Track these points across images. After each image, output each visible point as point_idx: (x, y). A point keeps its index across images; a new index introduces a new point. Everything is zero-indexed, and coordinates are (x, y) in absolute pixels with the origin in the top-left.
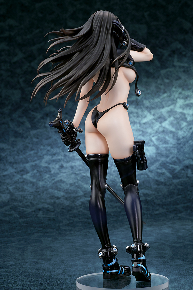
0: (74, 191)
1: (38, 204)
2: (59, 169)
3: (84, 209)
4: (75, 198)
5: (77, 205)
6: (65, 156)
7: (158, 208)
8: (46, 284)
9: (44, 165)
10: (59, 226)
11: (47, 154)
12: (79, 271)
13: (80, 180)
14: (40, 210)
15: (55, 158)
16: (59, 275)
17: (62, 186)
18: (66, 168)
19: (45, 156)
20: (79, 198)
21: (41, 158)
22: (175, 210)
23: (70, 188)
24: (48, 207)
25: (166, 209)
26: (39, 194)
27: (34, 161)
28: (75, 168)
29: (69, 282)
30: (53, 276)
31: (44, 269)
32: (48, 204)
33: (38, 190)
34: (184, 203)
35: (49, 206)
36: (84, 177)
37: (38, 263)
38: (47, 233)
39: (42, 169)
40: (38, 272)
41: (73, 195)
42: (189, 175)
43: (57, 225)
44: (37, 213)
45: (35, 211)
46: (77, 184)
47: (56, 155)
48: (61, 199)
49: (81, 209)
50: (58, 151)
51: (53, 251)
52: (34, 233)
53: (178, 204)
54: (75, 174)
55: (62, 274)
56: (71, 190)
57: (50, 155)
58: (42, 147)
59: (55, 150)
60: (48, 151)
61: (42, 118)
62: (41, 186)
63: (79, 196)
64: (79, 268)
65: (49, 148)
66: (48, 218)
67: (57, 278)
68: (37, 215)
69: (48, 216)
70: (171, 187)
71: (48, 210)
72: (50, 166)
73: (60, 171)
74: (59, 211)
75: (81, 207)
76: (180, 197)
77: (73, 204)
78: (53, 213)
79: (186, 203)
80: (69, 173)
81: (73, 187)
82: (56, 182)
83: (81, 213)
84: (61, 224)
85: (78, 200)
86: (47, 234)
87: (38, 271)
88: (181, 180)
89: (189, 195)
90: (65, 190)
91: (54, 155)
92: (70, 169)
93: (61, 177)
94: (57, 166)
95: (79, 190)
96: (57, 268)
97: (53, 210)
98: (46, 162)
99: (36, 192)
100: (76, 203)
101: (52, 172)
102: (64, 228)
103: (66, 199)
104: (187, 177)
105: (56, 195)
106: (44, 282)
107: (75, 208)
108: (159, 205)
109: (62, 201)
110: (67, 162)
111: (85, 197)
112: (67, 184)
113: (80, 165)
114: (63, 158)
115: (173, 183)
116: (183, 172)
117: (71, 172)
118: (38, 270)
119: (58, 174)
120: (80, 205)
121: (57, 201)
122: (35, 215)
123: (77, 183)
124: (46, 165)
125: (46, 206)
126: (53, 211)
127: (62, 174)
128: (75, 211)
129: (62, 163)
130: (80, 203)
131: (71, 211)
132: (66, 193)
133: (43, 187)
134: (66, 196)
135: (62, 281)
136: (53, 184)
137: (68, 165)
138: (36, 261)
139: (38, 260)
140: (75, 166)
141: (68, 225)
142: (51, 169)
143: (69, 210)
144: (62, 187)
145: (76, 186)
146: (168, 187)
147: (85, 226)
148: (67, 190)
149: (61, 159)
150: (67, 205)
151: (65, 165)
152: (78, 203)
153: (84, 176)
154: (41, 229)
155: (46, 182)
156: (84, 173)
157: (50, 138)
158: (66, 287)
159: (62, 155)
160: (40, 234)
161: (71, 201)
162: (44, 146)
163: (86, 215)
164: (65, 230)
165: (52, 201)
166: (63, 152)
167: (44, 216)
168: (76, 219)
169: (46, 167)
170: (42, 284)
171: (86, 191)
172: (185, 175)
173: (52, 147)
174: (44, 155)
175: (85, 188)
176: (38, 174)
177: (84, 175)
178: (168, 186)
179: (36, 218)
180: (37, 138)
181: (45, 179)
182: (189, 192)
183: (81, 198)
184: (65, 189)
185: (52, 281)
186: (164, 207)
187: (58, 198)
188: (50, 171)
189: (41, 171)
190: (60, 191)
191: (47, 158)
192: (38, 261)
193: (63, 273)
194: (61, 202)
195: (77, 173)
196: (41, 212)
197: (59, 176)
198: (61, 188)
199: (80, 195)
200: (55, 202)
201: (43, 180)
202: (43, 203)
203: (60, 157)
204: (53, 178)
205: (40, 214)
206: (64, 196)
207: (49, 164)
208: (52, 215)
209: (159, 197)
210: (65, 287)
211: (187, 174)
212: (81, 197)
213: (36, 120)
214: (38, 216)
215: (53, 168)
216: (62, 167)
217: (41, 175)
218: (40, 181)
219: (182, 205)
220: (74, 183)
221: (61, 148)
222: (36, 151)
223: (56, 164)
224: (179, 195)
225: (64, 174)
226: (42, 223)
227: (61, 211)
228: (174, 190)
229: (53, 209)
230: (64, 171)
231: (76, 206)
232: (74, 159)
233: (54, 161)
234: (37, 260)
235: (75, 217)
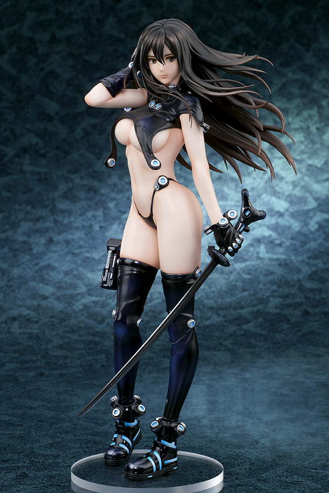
0: (71, 285)
1: (12, 309)
2: (45, 245)
3: (88, 317)
4: (73, 297)
5: (77, 309)
6: (56, 221)
7: (209, 314)
8: (24, 466)
9: (21, 238)
10: (46, 349)
11: (25, 219)
12: (79, 439)
13: (81, 266)
14: (14, 319)
15: (39, 225)
16: (47, 449)
17: (50, 276)
18: (58, 243)
19: (22, 223)
20: (79, 297)
21: (15, 225)
22: (237, 319)
23: (64, 280)
24: (28, 315)
25: (224, 317)
26: (13, 291)
27: (4, 232)
28: (72, 243)
29: (63, 463)
30: (36, 451)
31: (21, 437)
32: (29, 309)
33: (11, 283)
34: (253, 306)
35: (29, 312)
36: (88, 260)
37: (11, 424)
38: (27, 362)
39: (17, 247)
40: (12, 443)
41: (70, 292)
42: (261, 255)
43: (43, 347)
44: (10, 325)
45: (6, 322)
46: (75, 272)
47: (41, 221)
48: (50, 300)
49: (83, 318)
50: (44, 214)
51: (36, 400)
52: (5, 363)
53: (243, 308)
54: (73, 253)
55: (51, 447)
56: (65, 282)
57: (30, 220)
58: (17, 207)
59: (40, 212)
60: (27, 213)
61: (17, 155)
62: (15, 276)
63: (79, 294)
64: (78, 434)
65: (29, 208)
66: (28, 333)
67: (43, 455)
68: (9, 328)
69: (27, 331)
70: (232, 277)
71: (28, 320)
72: (31, 240)
73: (48, 249)
74: (46, 321)
75: (82, 314)
76: (246, 293)
77: (69, 308)
78: (36, 326)
79: (256, 305)
80: (62, 252)
81: (70, 277)
82: (41, 270)
83: (82, 325)
84: (50, 346)
85: (78, 300)
86: (27, 365)
87: (11, 440)
88: (248, 263)
89: (261, 290)
90: (56, 283)
91: (38, 220)
92: (65, 245)
93: (48, 259)
94: (43, 241)
95: (79, 282)
96: (44, 435)
97: (36, 319)
98: (24, 234)
99: (7, 286)
100: (74, 307)
101: (35, 251)
102: (55, 353)
103: (58, 299)
104: (259, 258)
105: (41, 292)
106: (22, 463)
107: (73, 315)
108: (211, 308)
109: (50, 303)
110: (60, 233)
111: (90, 295)
112: (59, 272)
113: (81, 239)
114: (51, 225)
115: (235, 269)
116: (252, 249)
117: (66, 250)
118: (11, 438)
119: (44, 254)
120: (81, 310)
121: (43, 303)
122: (6, 330)
123: (77, 269)
124: (25, 238)
125: (25, 312)
126: (37, 322)
127: (50, 254)
128: (73, 321)
129: (52, 234)
130: (81, 307)
131: (66, 320)
132: (59, 288)
133: (20, 277)
134: (58, 294)
135: (50, 461)
136: (37, 272)
137: (61, 238)
138: (9, 420)
139: (12, 418)
140: (73, 240)
141: (61, 347)
142: (33, 246)
143: (63, 320)
144: (51, 278)
145: (75, 276)
146: (227, 277)
147: (90, 349)
148: (59, 282)
149: (50, 228)
150: (59, 309)
151: (55, 239)
152: (78, 306)
153: (88, 258)
154: (17, 355)
155: (24, 269)
156: (88, 252)
157: (30, 190)
158: (58, 473)
159: (50, 221)
160: (15, 365)
161: (66, 303)
162: (20, 205)
163: (90, 328)
164: (56, 357)
165: (35, 303)
166: (53, 214)
167: (22, 330)
168: (75, 337)
169: (24, 242)
170: (19, 468)
171: (91, 285)
172: (255, 255)
173: (34, 207)
174: (20, 221)
175: (89, 280)
176: (11, 255)
177: (88, 255)
178: (227, 274)
179: (8, 335)
180: (9, 191)
181: (23, 263)
182: (261, 286)
183: (82, 298)
184: (56, 280)
185: (36, 461)
186: (220, 312)
187: (45, 298)
188: (31, 250)
189: (16, 250)
190: (47, 284)
191: (25, 226)
192: (11, 420)
193: (52, 444)
194: (50, 305)
195: (75, 252)
196: (16, 324)
197: (46, 257)
198: (49, 280)
199: (80, 291)
200: (39, 305)
201: (19, 266)
202: (20, 306)
203: (47, 225)
204: (36, 261)
205: (15, 327)
206: (54, 294)
207: (29, 236)
208: (35, 329)
209: (212, 295)
210: (55, 472)
211: (258, 253)
212: (82, 295)
213: (6, 159)
214: (12, 330)
215: (36, 244)
216: (51, 241)
217: (15, 256)
218: (13, 266)
219: (250, 309)
220: (72, 271)
221: (48, 209)
222: (7, 214)
223: (41, 236)
224: (244, 290)
225: (55, 255)
226: (19, 344)
227: (49, 321)
228: (237, 281)
229: (35, 317)
230: (53, 248)
231: (74, 312)
232: (71, 228)
233: (37, 231)
234: (10, 418)
235: (73, 332)
